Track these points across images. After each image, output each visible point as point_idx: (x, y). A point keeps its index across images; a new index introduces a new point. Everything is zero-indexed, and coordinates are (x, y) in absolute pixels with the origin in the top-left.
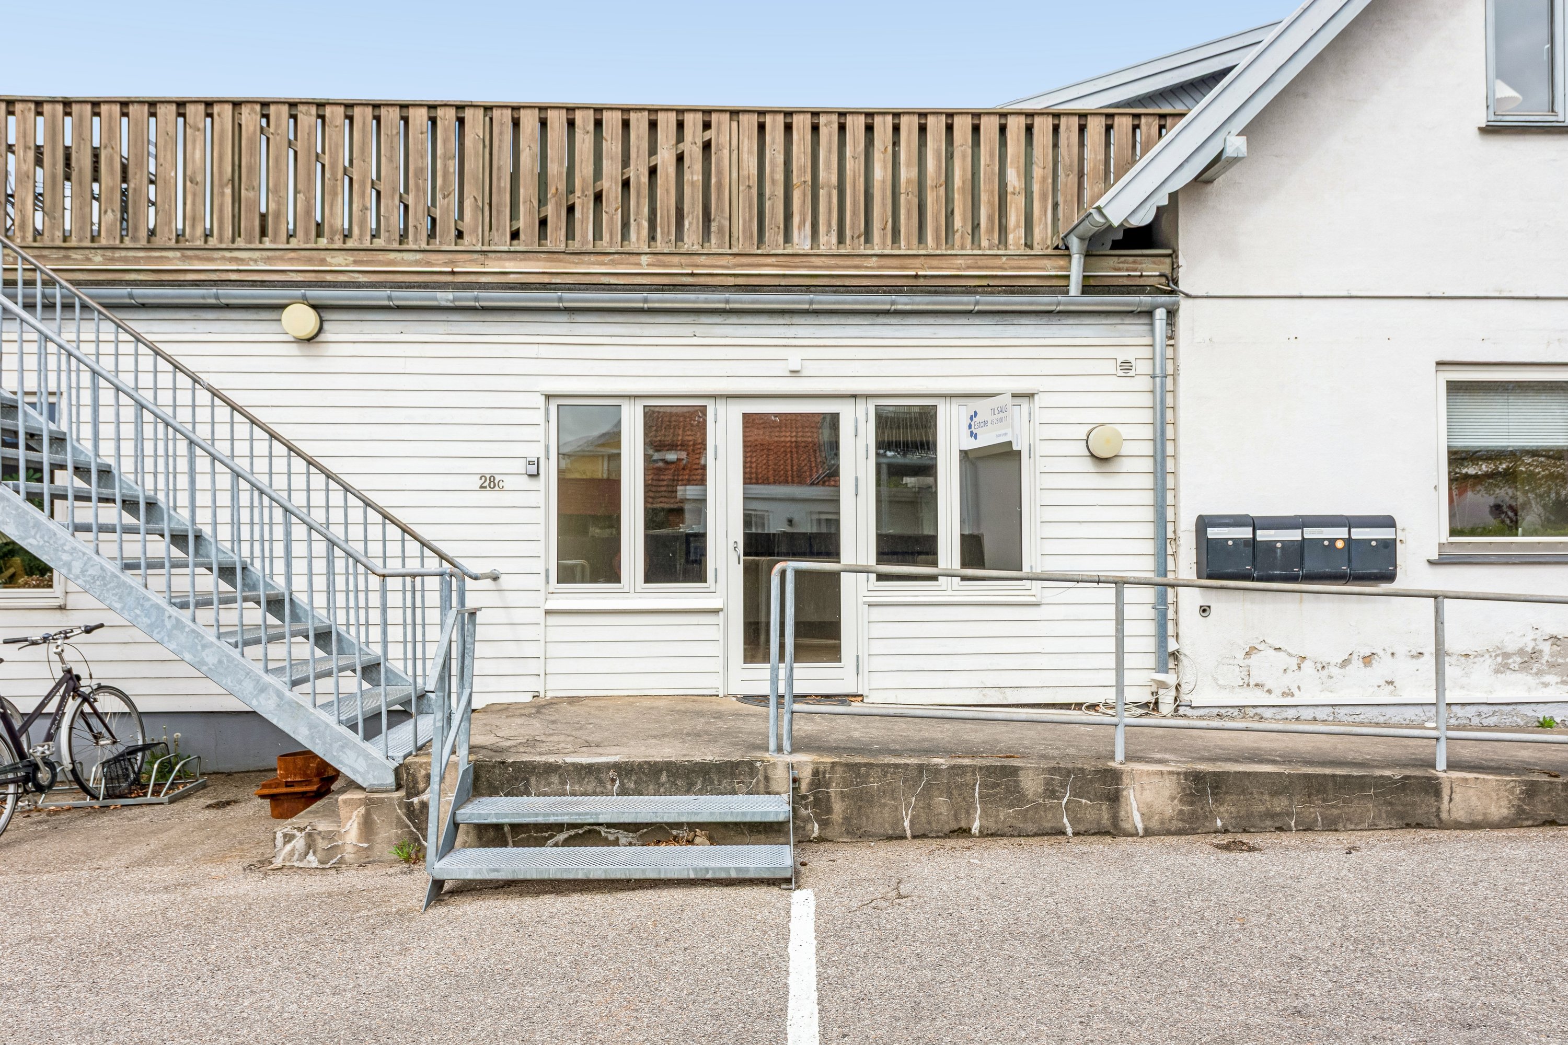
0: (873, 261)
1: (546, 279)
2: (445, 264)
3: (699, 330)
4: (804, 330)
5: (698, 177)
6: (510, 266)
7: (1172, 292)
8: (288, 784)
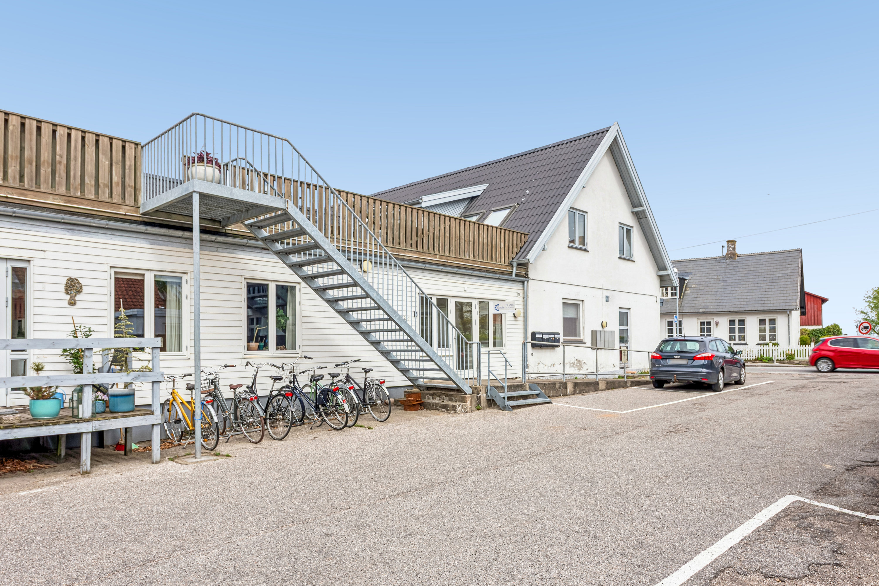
0: (479, 263)
1: (418, 259)
2: (397, 252)
3: (448, 277)
4: (467, 280)
5: (448, 235)
6: (411, 255)
7: (526, 278)
8: (417, 401)
